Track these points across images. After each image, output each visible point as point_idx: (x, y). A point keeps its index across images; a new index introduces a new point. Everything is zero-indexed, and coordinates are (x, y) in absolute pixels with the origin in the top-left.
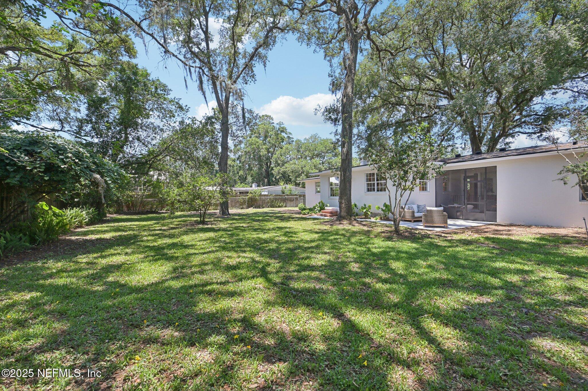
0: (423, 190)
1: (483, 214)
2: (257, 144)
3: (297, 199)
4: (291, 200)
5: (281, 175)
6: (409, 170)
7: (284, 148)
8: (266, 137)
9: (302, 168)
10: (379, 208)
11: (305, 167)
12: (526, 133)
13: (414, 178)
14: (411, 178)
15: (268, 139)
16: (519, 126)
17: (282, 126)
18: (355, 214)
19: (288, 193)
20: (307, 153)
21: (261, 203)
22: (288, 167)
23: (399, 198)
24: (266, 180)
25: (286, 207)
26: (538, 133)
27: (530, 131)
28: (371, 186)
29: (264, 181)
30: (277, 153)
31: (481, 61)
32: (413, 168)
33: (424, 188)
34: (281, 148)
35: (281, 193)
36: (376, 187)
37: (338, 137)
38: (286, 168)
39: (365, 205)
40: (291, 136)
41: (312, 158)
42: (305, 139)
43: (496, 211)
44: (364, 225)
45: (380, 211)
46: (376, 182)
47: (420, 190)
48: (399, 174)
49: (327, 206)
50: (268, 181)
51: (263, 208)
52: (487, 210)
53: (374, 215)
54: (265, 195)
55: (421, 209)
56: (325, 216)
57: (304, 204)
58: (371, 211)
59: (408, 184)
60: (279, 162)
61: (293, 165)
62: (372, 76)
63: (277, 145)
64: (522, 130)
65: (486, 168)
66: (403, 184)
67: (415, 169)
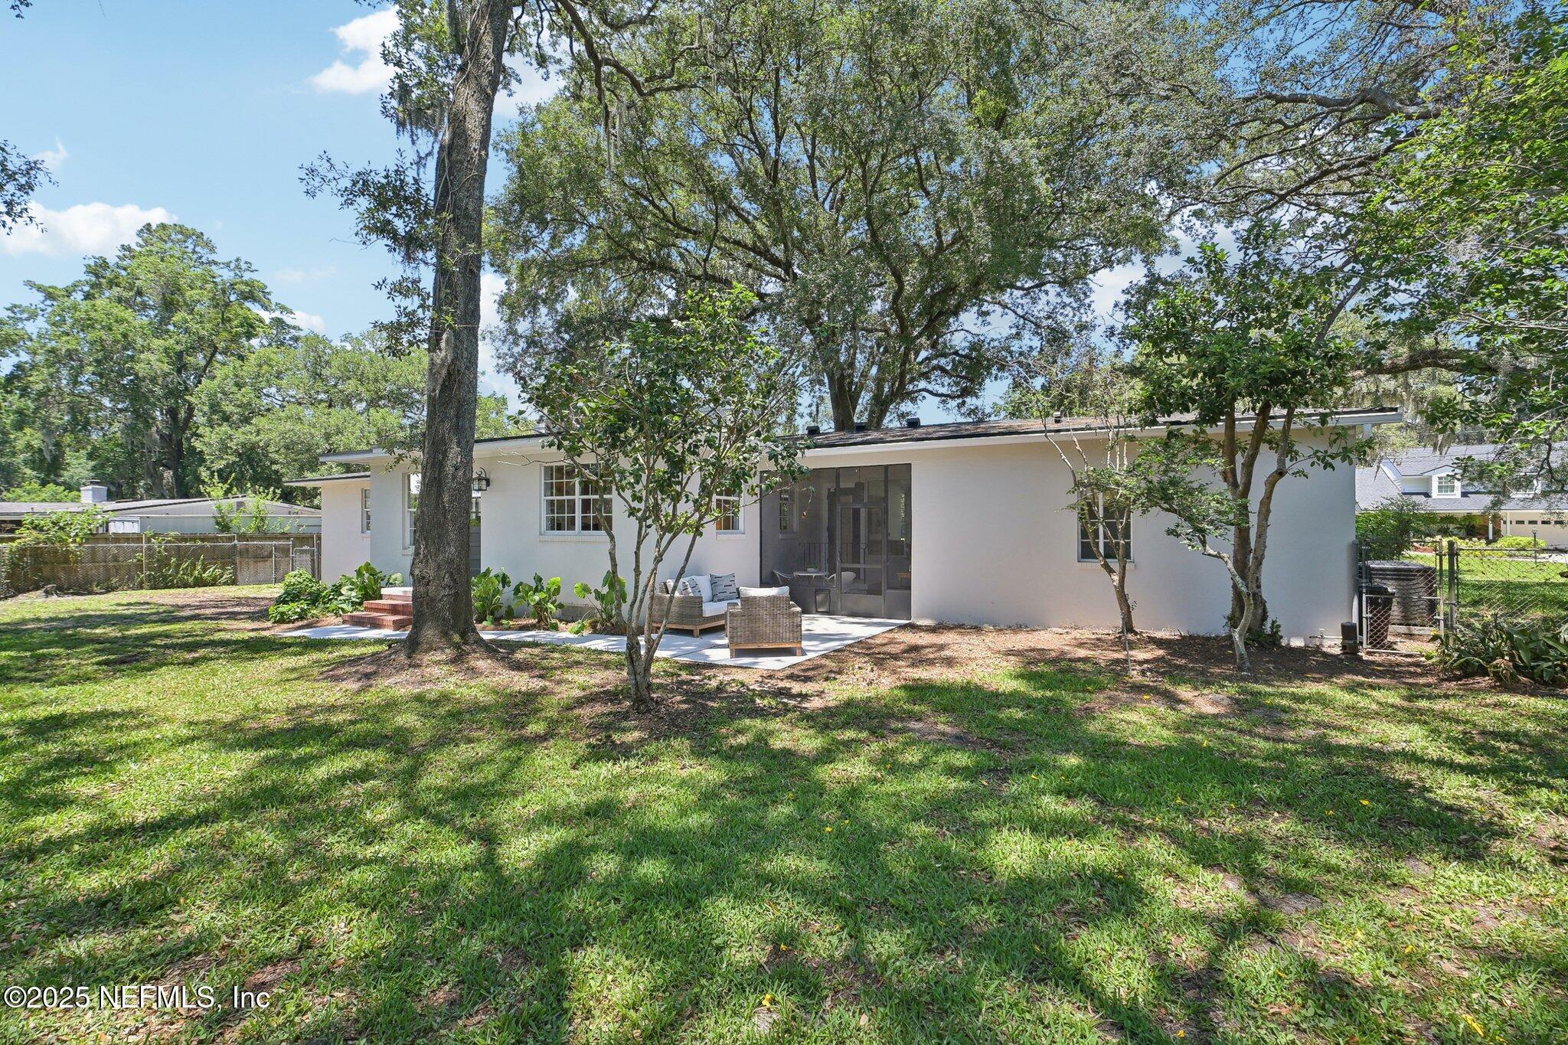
0: (727, 527)
1: (880, 598)
2: (122, 328)
3: (285, 551)
4: (261, 557)
5: (233, 459)
6: (690, 458)
7: (252, 359)
8: (169, 306)
9: (327, 437)
10: (586, 589)
11: (339, 432)
12: (936, 395)
13: (704, 487)
14: (693, 487)
15: (177, 317)
16: (925, 376)
17: (247, 276)
18: (503, 611)
19: (249, 528)
20: (350, 386)
21: (95, 571)
22: (268, 432)
23: (646, 566)
24: (168, 475)
25: (233, 582)
26: (958, 397)
27: (944, 390)
28: (561, 508)
29: (157, 478)
30: (219, 373)
31: (865, 185)
32: (701, 450)
33: (728, 524)
34: (241, 358)
35: (211, 529)
36: (578, 515)
37: (412, 303)
38: (258, 433)
39: (539, 580)
40: (287, 319)
41: (373, 403)
42: (347, 338)
43: (909, 588)
44: (519, 667)
45: (591, 600)
46: (578, 498)
47: (719, 528)
48: (651, 469)
49: (390, 584)
50: (179, 480)
51: (110, 589)
52: (889, 588)
53: (570, 614)
54: (118, 538)
55: (721, 588)
56: (375, 624)
57: (316, 572)
58: (560, 599)
59: (685, 508)
60: (229, 408)
61: (289, 425)
62: (576, 157)
63: (221, 345)
64: (930, 387)
65: (887, 467)
66: (666, 507)
67: (707, 453)
